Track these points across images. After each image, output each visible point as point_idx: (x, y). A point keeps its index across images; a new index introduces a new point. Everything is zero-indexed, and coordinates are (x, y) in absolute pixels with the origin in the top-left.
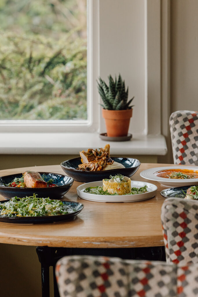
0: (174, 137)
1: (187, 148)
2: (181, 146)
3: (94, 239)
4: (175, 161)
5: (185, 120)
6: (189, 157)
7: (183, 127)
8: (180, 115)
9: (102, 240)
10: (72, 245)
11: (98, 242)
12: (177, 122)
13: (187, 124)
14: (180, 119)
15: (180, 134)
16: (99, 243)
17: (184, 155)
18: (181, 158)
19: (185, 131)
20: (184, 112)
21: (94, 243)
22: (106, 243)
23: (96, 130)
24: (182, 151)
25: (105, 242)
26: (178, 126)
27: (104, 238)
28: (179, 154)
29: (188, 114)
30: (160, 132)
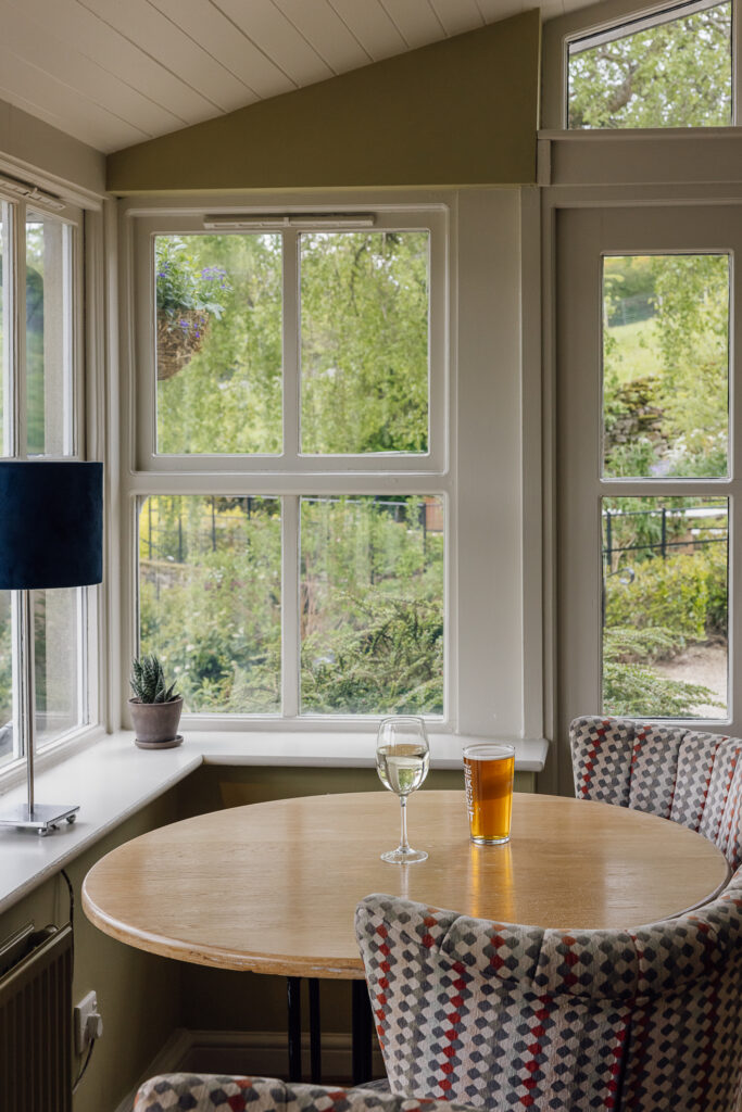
0: (575, 756)
1: (594, 774)
2: (585, 771)
3: (330, 963)
4: (577, 793)
5: (592, 730)
6: (597, 788)
7: (588, 741)
8: (584, 723)
9: (345, 964)
10: (293, 971)
11: (336, 968)
12: (579, 734)
13: (595, 737)
14: (584, 729)
15: (584, 752)
16: (340, 971)
17: (590, 785)
18: (585, 790)
19: (591, 748)
20: (592, 718)
21: (331, 970)
22: (352, 971)
23: (453, 730)
24: (587, 778)
25: (350, 968)
26: (580, 740)
27: (347, 960)
28: (583, 783)
29: (596, 722)
30: (542, 735)
